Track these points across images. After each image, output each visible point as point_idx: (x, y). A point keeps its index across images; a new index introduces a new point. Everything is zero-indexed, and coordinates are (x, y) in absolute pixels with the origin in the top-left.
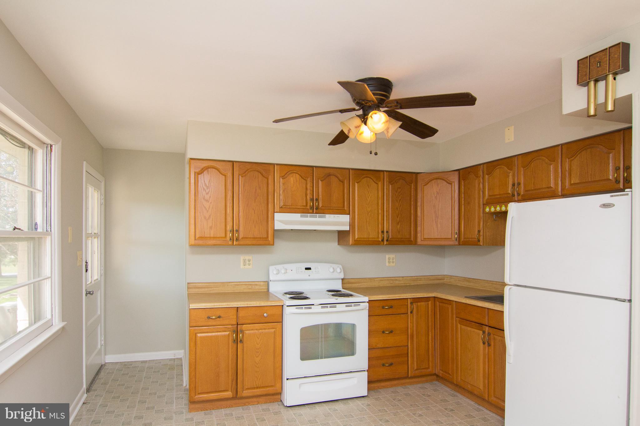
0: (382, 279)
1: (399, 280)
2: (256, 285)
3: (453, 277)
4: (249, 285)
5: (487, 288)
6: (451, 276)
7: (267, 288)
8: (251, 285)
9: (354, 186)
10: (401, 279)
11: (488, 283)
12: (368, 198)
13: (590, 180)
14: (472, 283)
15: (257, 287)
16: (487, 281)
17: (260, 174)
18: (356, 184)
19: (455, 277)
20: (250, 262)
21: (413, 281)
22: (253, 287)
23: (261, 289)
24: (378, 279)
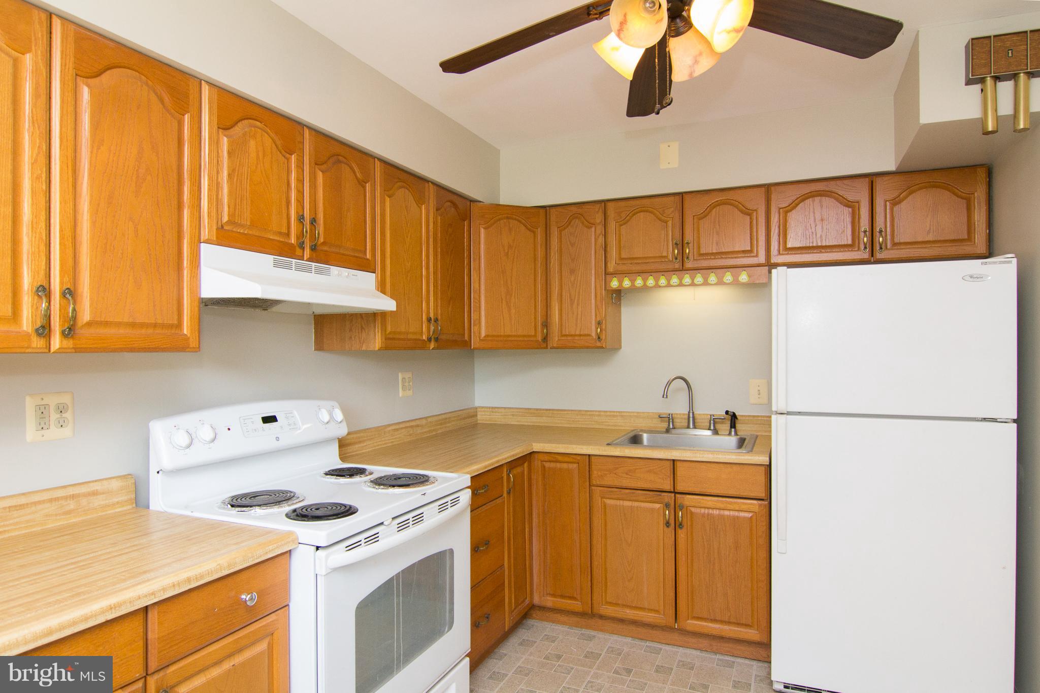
0: (397, 427)
1: (422, 426)
2: (95, 493)
3: (500, 410)
4: (66, 498)
5: (580, 424)
6: (492, 408)
7: (133, 496)
8: (73, 497)
9: (383, 202)
10: (424, 422)
11: (583, 415)
12: (407, 237)
13: (820, 244)
14: (546, 417)
15: (98, 501)
16: (580, 411)
17: (154, 95)
18: (388, 199)
19: (503, 410)
20: (64, 415)
21: (441, 424)
22: (84, 501)
23: (113, 505)
24: (390, 428)
